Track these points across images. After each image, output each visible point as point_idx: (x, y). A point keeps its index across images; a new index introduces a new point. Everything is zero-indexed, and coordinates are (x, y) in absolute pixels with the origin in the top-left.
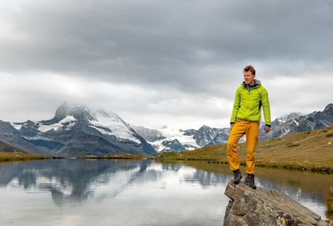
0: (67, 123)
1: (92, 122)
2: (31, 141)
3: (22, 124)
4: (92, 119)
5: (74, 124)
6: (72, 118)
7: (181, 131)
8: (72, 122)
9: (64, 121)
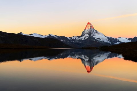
0: (86, 37)
1: (94, 36)
2: (74, 43)
3: (71, 37)
4: (94, 35)
5: (88, 37)
6: (87, 35)
7: (126, 39)
8: (87, 36)
9: (84, 36)
